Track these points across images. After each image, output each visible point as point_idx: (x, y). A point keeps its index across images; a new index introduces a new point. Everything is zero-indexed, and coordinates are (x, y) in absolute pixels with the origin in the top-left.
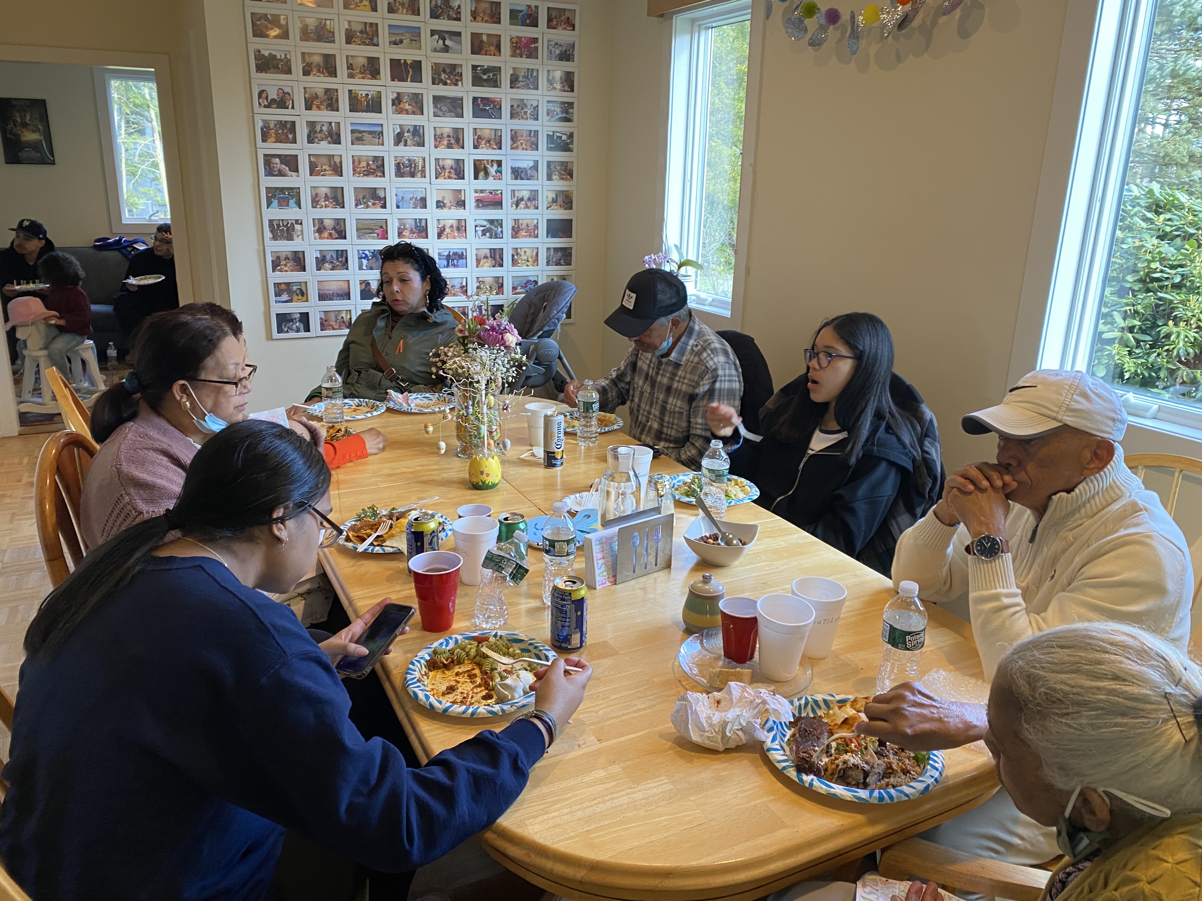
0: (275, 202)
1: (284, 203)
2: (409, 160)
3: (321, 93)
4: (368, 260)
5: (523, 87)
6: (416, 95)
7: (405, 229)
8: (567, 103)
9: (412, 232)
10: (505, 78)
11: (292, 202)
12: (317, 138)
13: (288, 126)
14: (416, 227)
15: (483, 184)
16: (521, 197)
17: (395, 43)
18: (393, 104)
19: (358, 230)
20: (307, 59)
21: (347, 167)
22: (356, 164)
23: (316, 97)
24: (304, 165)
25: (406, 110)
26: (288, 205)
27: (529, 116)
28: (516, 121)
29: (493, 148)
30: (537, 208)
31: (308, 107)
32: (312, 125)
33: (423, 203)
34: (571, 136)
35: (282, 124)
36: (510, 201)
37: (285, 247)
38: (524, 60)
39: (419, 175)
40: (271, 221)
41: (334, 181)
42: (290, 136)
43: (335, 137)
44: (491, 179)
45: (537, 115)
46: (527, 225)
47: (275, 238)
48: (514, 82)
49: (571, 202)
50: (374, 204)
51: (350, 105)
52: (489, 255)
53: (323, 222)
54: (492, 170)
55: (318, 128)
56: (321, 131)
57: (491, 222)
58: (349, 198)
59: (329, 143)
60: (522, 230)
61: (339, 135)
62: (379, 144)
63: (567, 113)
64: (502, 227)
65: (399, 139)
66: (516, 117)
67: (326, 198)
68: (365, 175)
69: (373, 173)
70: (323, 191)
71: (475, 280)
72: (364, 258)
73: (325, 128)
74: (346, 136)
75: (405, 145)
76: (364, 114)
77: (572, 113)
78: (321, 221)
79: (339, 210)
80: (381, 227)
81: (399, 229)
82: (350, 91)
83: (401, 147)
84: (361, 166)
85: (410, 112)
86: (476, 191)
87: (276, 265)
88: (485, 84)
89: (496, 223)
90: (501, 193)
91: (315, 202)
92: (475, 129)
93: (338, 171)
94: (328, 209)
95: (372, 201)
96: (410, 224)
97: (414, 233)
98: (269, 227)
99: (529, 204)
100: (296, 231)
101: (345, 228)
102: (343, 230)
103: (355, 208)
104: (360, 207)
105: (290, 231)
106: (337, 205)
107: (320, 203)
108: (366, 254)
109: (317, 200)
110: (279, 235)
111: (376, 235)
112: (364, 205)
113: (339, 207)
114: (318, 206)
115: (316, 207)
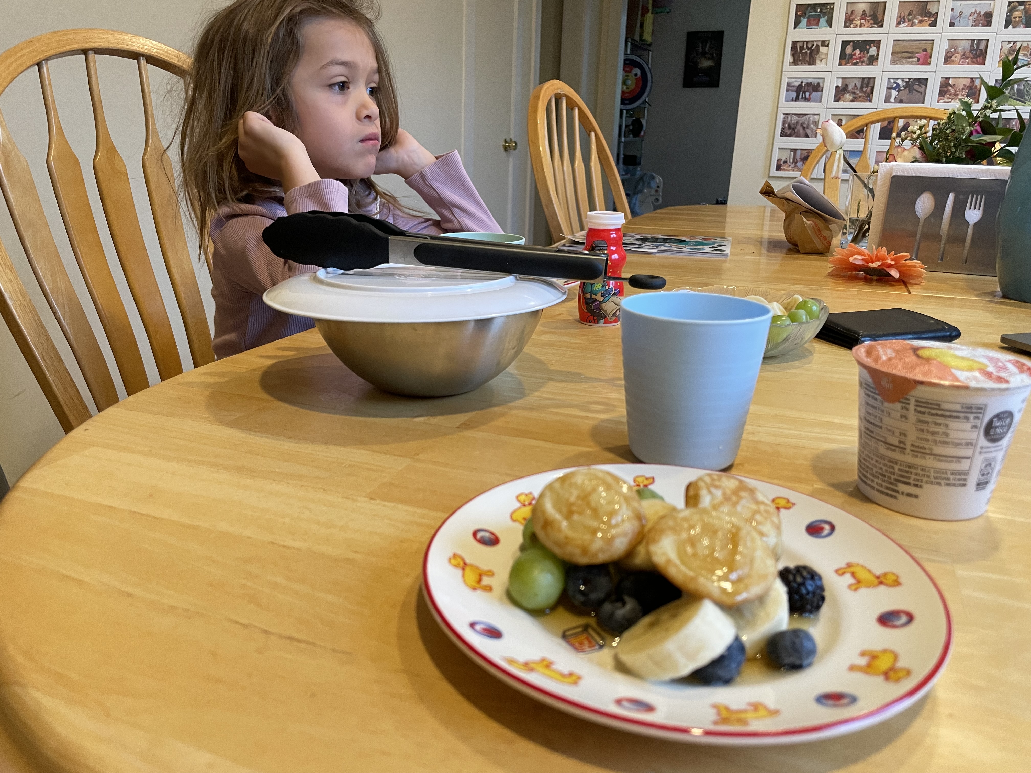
0: (804, 21)
1: (813, 22)
4: (899, 91)
7: (956, 52)
9: (964, 56)
11: (823, 21)
19: (894, 53)
26: (817, 24)
37: (804, 73)
40: (795, 44)
47: (795, 62)
50: (921, 22)
58: (891, 14)
67: (864, 15)
72: (895, 89)
81: (947, 52)
94: (862, 29)
95: (920, 18)
96: (964, 47)
97: (967, 58)
98: (792, 50)
100: (820, 53)
101: (878, 51)
102: (875, 54)
103: (897, 27)
104: (902, 25)
105: (813, 54)
106: (874, 24)
107: (854, 22)
108: (898, 84)
109: (851, 18)
110: (801, 58)
111: (915, 60)
112: (909, 23)
113: (876, 26)
114: (852, 26)
115: (848, 27)
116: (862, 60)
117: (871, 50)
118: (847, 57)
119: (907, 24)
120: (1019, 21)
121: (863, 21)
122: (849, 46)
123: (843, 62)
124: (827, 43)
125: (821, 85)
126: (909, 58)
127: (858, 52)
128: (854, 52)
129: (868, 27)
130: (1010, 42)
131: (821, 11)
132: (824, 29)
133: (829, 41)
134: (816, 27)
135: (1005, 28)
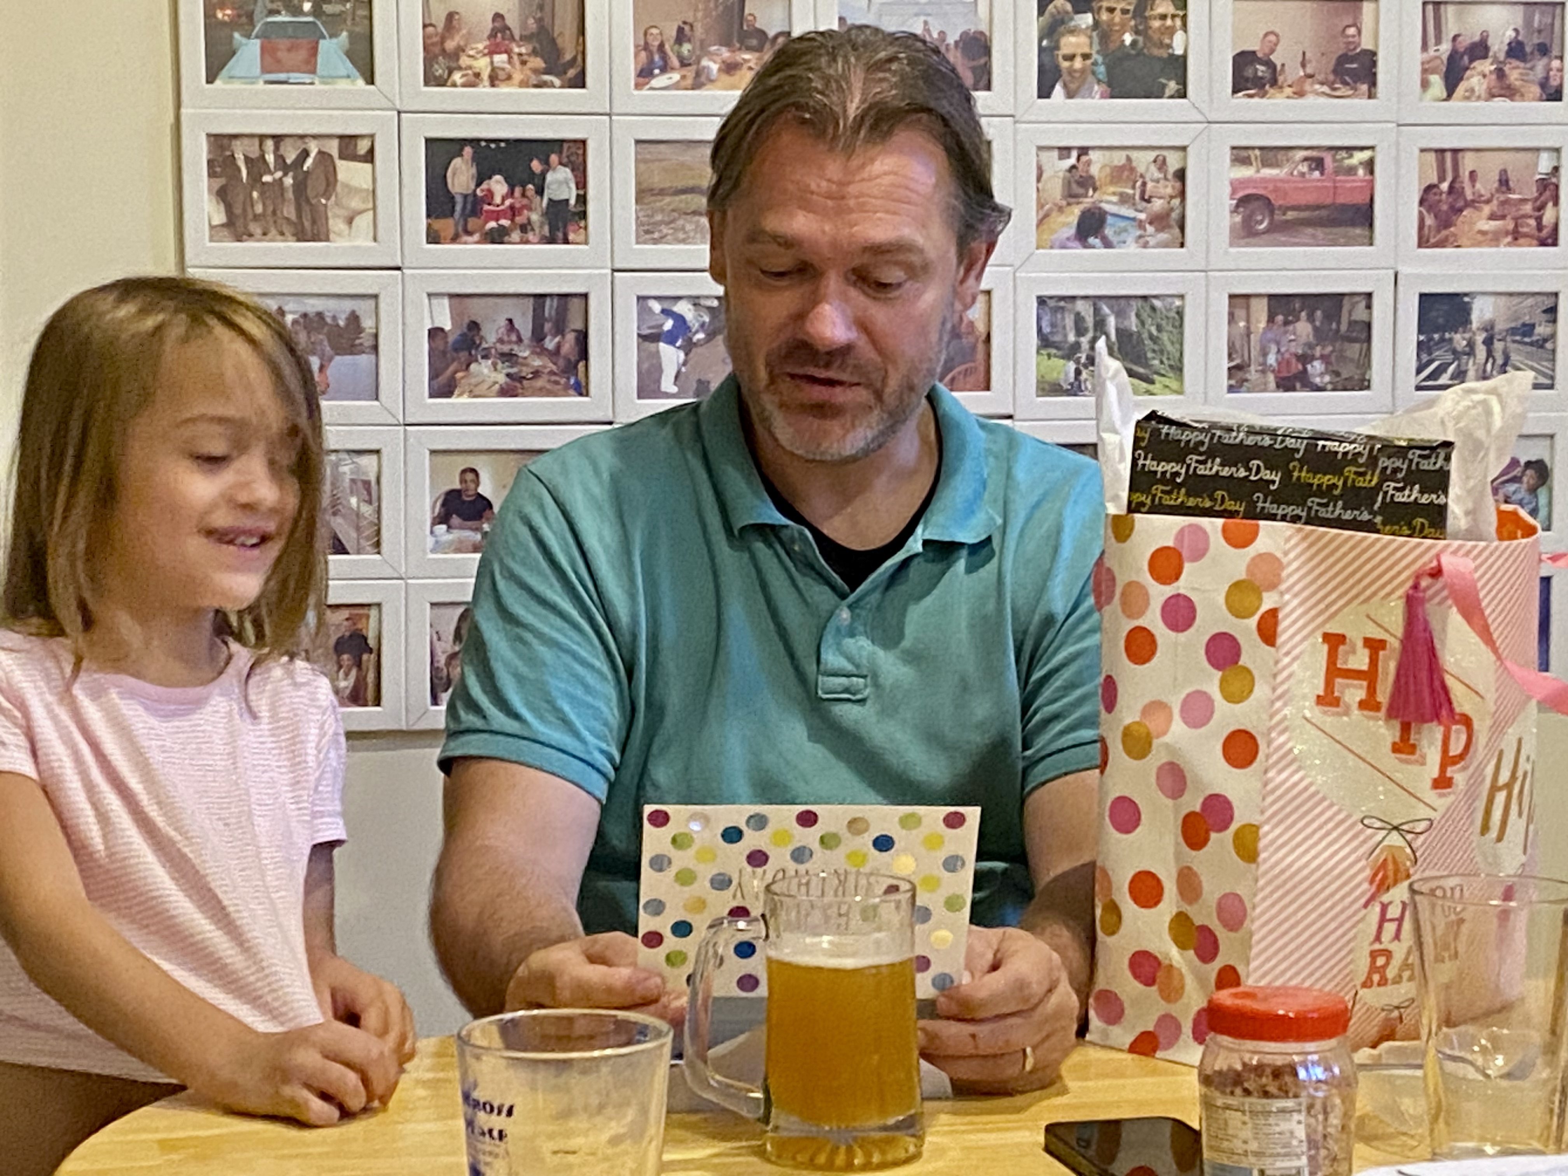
0: (249, 50)
1: (291, 55)
4: (689, 347)
11: (333, 51)
19: (646, 193)
26: (310, 65)
50: (729, 67)
67: (500, 34)
72: (670, 338)
79: (559, 95)
94: (503, 89)
95: (725, 53)
98: (212, 174)
99: (1514, 75)
100: (339, 188)
101: (582, 183)
102: (571, 194)
103: (638, 86)
104: (660, 80)
105: (310, 193)
106: (547, 72)
107: (464, 61)
108: (680, 320)
109: (450, 45)
110: (259, 209)
112: (685, 71)
113: (557, 82)
114: (457, 77)
115: (441, 82)
116: (519, 220)
117: (549, 177)
118: (458, 208)
119: (676, 77)
120: (1083, 71)
121: (500, 59)
122: (457, 162)
123: (447, 226)
124: (363, 147)
125: (368, 323)
127: (498, 186)
128: (484, 186)
129: (524, 84)
130: (1064, 151)
131: (317, 11)
132: (343, 85)
133: (372, 136)
134: (307, 78)
135: (1040, 96)
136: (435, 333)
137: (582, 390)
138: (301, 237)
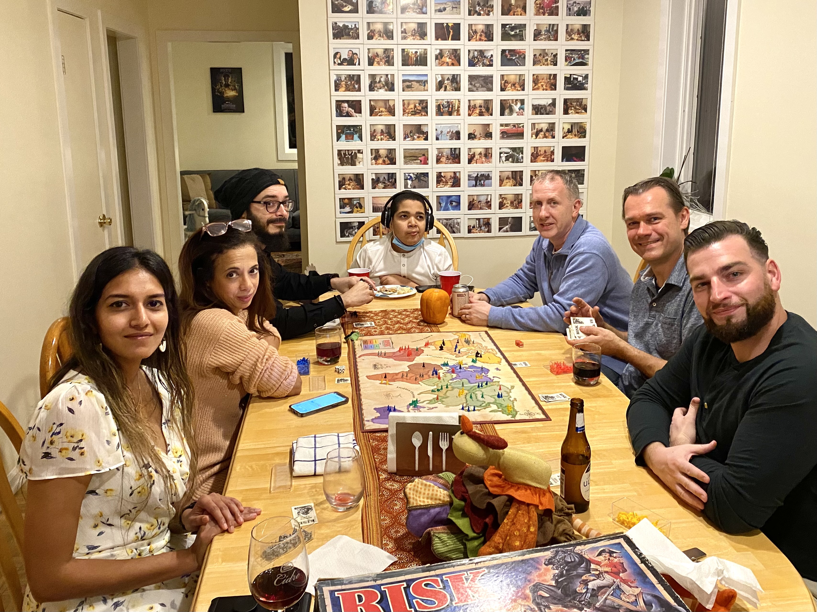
0: (343, 137)
1: (350, 137)
2: (448, 102)
3: (380, 52)
4: (412, 181)
5: (545, 39)
6: (456, 50)
7: (442, 156)
8: (584, 50)
9: (448, 158)
10: (529, 33)
11: (356, 136)
12: (376, 86)
13: (355, 79)
14: (451, 154)
15: (508, 119)
16: (540, 128)
17: (440, 11)
18: (437, 58)
19: (405, 157)
20: (372, 28)
21: (399, 110)
22: (406, 106)
23: (377, 55)
24: (365, 108)
25: (447, 63)
26: (353, 139)
27: (549, 62)
28: (538, 67)
29: (517, 90)
30: (554, 137)
31: (371, 63)
32: (373, 77)
33: (457, 136)
34: (586, 77)
35: (351, 77)
36: (530, 132)
37: (349, 170)
38: (546, 16)
39: (455, 113)
40: (339, 151)
41: (388, 120)
42: (356, 86)
43: (390, 86)
44: (515, 115)
45: (557, 62)
46: (545, 152)
47: (342, 164)
48: (537, 35)
49: (585, 132)
50: (418, 137)
51: (402, 60)
52: (510, 176)
53: (378, 152)
54: (516, 108)
55: (378, 80)
56: (380, 81)
57: (514, 149)
58: (399, 133)
59: (386, 90)
60: (541, 155)
61: (393, 84)
62: (424, 90)
63: (583, 59)
64: (522, 154)
65: (440, 85)
66: (538, 64)
67: (382, 133)
68: (412, 115)
69: (419, 113)
70: (379, 128)
71: (498, 196)
72: (409, 179)
73: (382, 80)
74: (398, 85)
75: (445, 90)
76: (414, 67)
77: (588, 58)
78: (377, 151)
79: (391, 142)
80: (424, 155)
81: (437, 156)
82: (403, 50)
83: (442, 91)
84: (410, 107)
85: (450, 64)
86: (502, 125)
87: (341, 185)
88: (512, 39)
89: (518, 151)
90: (523, 126)
91: (373, 137)
92: (502, 76)
93: (391, 111)
94: (383, 141)
95: (418, 135)
96: (446, 152)
97: (449, 159)
98: (338, 156)
99: (547, 135)
100: (358, 158)
101: (395, 156)
103: (404, 140)
104: (407, 139)
105: (353, 159)
106: (390, 138)
107: (376, 137)
108: (411, 176)
109: (374, 134)
110: (345, 161)
111: (419, 161)
112: (411, 138)
113: (391, 140)
114: (375, 139)
115: (373, 140)
119: (409, 139)
121: (382, 137)
125: (362, 178)
126: (415, 160)
129: (386, 140)
131: (354, 130)
132: (358, 142)
133: (362, 150)
134: (352, 141)
136: (372, 179)
137: (395, 188)
138: (352, 165)
